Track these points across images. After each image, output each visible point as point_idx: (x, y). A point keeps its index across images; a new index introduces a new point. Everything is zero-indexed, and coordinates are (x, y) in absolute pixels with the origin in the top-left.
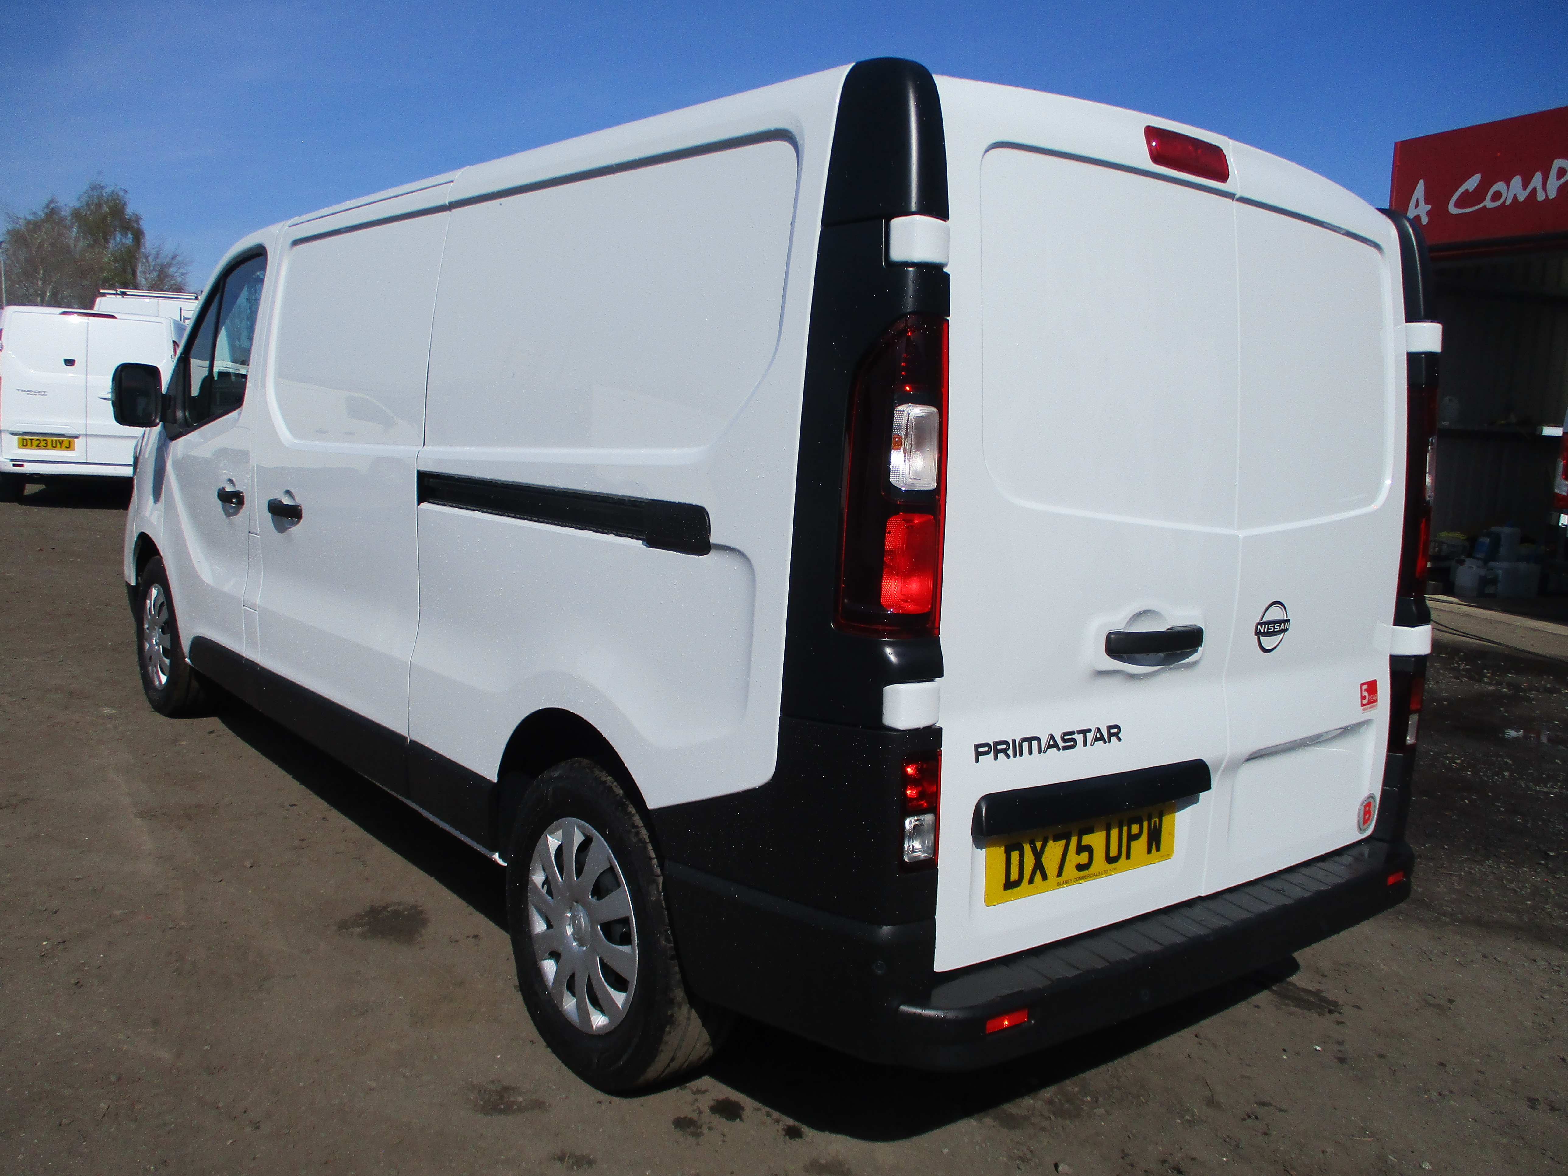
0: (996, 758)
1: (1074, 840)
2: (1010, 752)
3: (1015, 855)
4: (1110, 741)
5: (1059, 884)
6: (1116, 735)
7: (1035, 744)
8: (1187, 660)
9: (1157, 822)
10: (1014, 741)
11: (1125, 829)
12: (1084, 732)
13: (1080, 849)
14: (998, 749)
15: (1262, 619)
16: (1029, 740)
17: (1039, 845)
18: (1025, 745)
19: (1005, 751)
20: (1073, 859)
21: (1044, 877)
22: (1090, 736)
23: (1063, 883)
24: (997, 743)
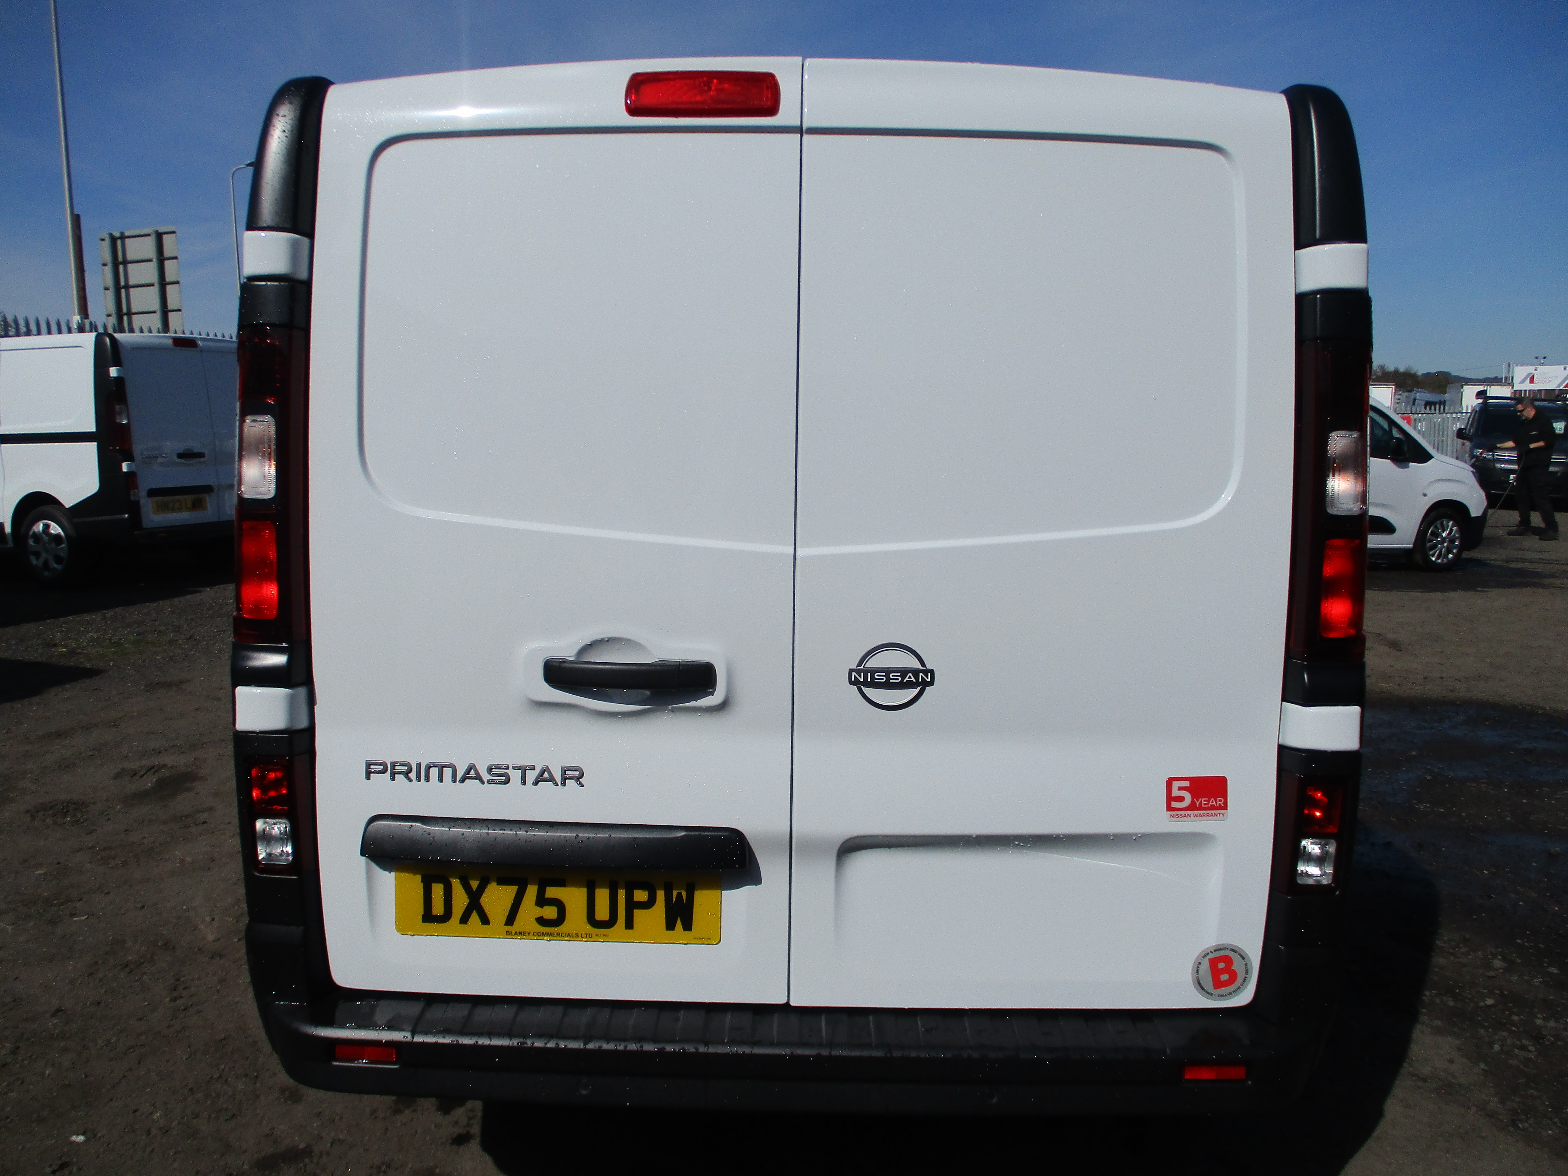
0: (393, 779)
1: (532, 891)
2: (413, 775)
3: (438, 890)
4: (564, 784)
5: (508, 933)
6: (578, 779)
7: (448, 772)
8: (693, 704)
9: (684, 894)
10: (419, 765)
11: (622, 894)
12: (524, 770)
13: (542, 901)
14: (394, 770)
15: (860, 664)
16: (441, 767)
17: (474, 884)
18: (434, 772)
19: (407, 774)
20: (529, 910)
21: (485, 920)
22: (531, 776)
23: (516, 933)
24: (394, 765)
